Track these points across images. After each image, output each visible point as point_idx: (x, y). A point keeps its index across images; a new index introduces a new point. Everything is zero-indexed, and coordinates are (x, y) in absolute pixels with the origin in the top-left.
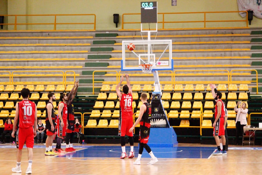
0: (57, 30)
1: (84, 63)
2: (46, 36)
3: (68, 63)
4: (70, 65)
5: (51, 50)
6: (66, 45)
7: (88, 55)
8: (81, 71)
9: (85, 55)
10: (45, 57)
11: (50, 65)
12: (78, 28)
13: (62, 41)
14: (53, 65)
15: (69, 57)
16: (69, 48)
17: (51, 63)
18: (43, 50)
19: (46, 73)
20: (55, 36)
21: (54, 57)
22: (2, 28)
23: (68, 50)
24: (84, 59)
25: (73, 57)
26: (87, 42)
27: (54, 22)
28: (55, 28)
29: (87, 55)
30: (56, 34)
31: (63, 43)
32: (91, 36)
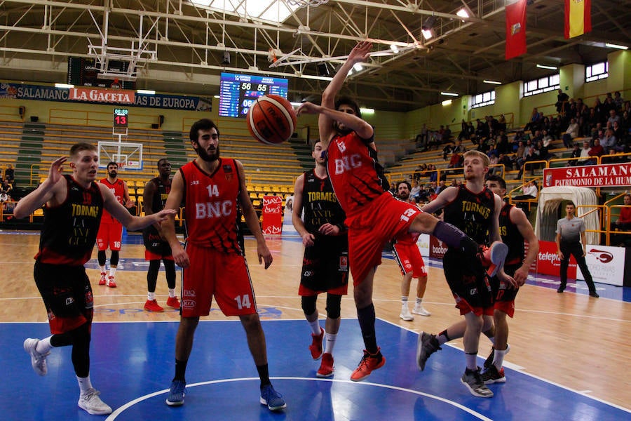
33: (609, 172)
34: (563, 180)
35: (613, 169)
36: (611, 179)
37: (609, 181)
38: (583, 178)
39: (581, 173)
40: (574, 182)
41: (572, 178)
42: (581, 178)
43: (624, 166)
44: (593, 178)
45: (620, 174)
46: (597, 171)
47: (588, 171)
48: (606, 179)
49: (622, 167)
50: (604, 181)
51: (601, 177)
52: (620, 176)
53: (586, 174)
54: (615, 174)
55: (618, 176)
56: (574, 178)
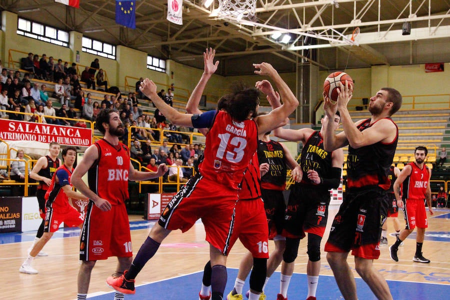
0: (416, 109)
1: (442, 137)
2: (406, 114)
3: (428, 137)
4: (429, 139)
5: (412, 126)
6: (425, 121)
7: (446, 131)
8: (440, 144)
9: (442, 130)
10: (405, 133)
11: (411, 139)
12: (434, 107)
13: (420, 118)
14: (414, 139)
15: (428, 132)
16: (428, 124)
17: (412, 137)
18: (404, 126)
19: (408, 146)
20: (413, 114)
21: (414, 133)
22: (366, 108)
23: (426, 126)
24: (441, 134)
25: (432, 132)
26: (444, 119)
27: (412, 102)
28: (414, 107)
29: (444, 130)
30: (415, 112)
31: (422, 120)
32: (447, 113)
33: (50, 132)
34: (5, 133)
35: (55, 129)
36: (53, 138)
37: (51, 139)
38: (27, 133)
39: (25, 129)
40: (18, 136)
41: (15, 132)
42: (25, 133)
43: (63, 128)
44: (37, 135)
45: (60, 135)
46: (41, 129)
47: (32, 127)
48: (49, 137)
49: (61, 129)
50: (47, 139)
51: (44, 135)
52: (61, 136)
53: (30, 130)
54: (56, 134)
55: (59, 136)
56: (18, 133)
